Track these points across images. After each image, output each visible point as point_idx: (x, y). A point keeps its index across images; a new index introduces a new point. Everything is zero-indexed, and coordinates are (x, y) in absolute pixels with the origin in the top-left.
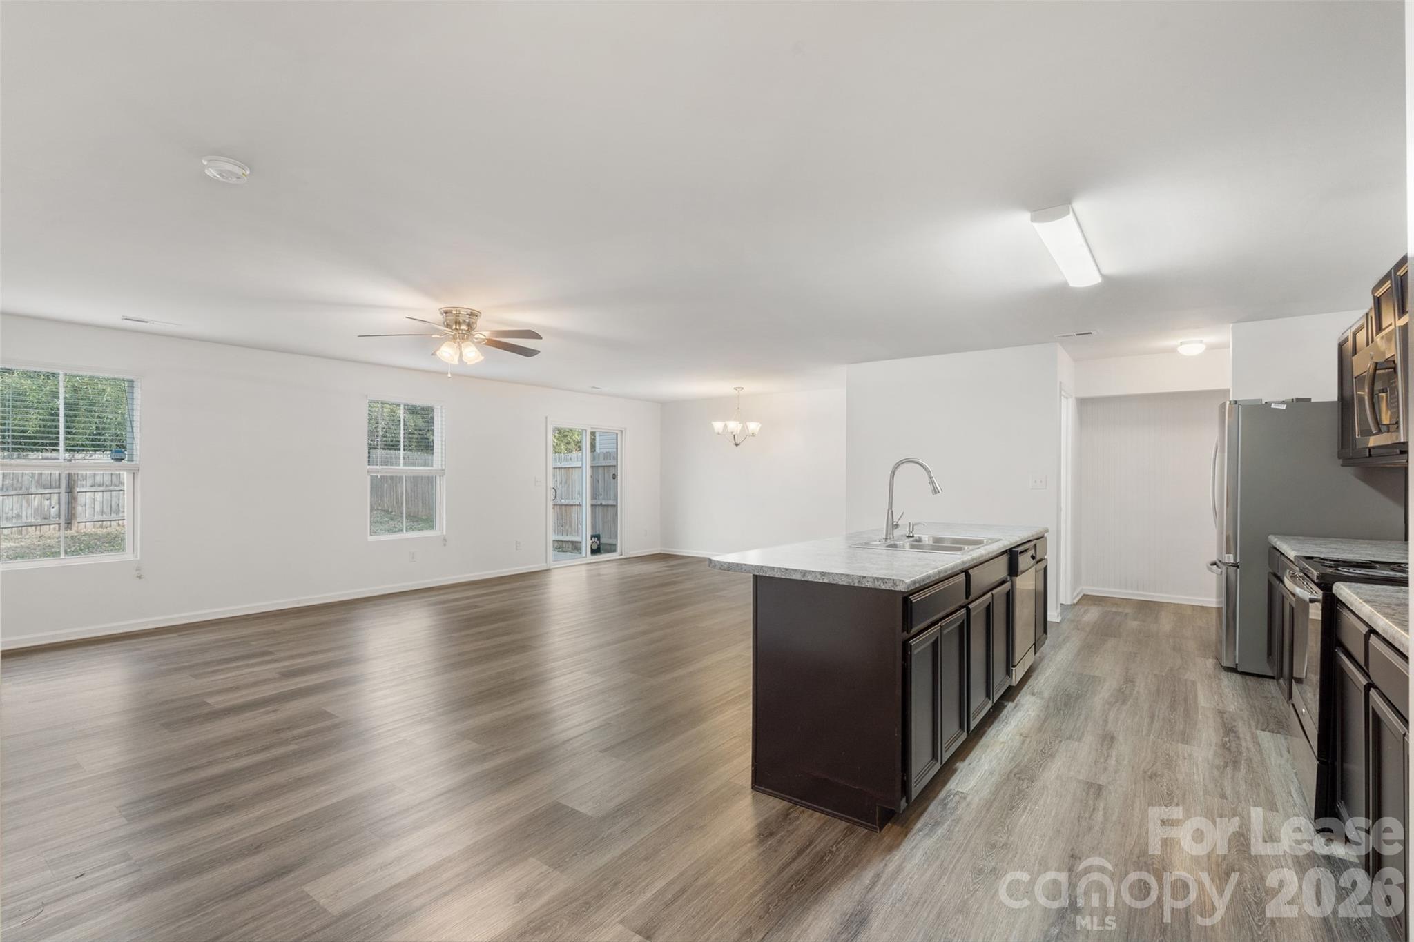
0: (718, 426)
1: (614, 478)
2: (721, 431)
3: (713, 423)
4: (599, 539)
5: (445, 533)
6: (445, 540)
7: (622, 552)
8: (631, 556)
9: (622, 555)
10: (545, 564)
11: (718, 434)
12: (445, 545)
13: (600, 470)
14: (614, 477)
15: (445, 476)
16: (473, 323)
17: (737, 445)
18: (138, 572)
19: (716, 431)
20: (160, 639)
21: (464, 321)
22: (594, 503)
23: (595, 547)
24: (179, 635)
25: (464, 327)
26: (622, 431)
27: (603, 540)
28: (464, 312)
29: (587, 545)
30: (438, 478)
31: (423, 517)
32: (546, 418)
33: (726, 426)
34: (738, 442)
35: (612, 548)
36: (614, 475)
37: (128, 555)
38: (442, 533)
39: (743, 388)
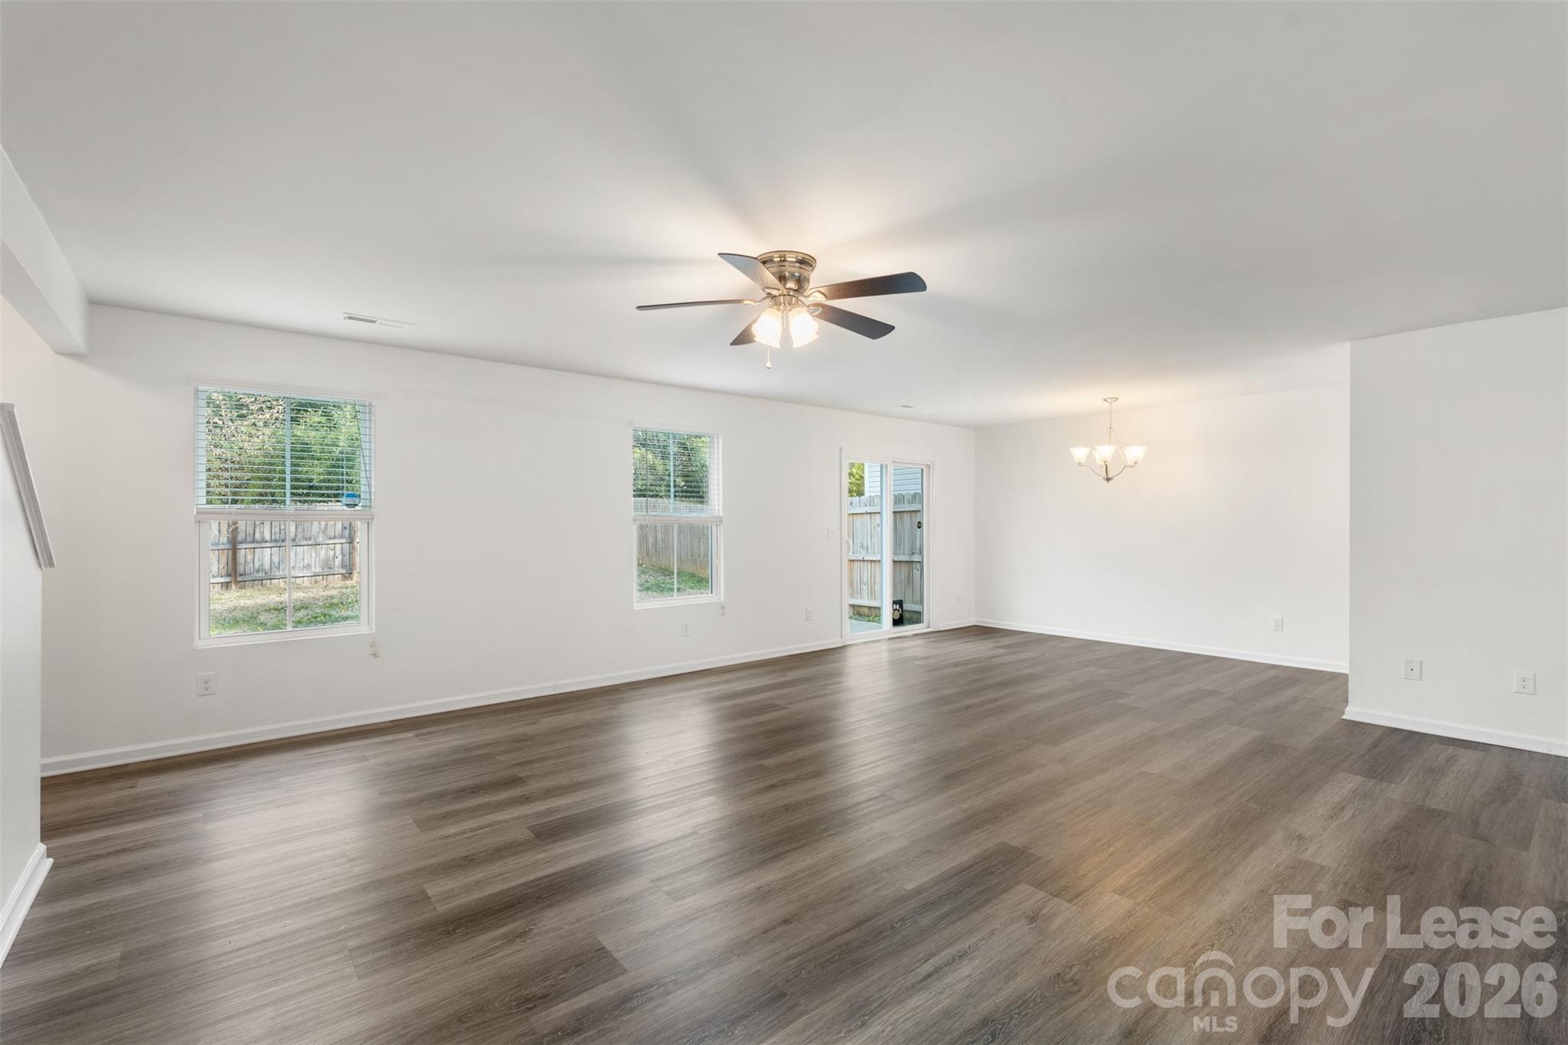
0: (1080, 453)
1: (919, 527)
2: (1083, 461)
3: (1072, 450)
4: (901, 606)
5: (722, 599)
6: (723, 608)
7: (929, 623)
8: (941, 629)
9: (928, 627)
10: (840, 639)
11: (1080, 464)
12: (723, 614)
13: (906, 517)
14: (920, 525)
15: (722, 526)
16: (804, 278)
17: (1108, 479)
18: (373, 649)
19: (1076, 461)
20: (394, 741)
21: (793, 275)
22: (896, 559)
23: (897, 617)
24: (417, 736)
25: (791, 285)
26: (929, 466)
27: (906, 606)
28: (791, 258)
29: (888, 614)
30: (714, 528)
31: (698, 579)
32: (841, 449)
33: (1090, 455)
34: (1110, 476)
35: (917, 618)
36: (919, 523)
37: (361, 628)
38: (719, 599)
39: (1117, 399)
